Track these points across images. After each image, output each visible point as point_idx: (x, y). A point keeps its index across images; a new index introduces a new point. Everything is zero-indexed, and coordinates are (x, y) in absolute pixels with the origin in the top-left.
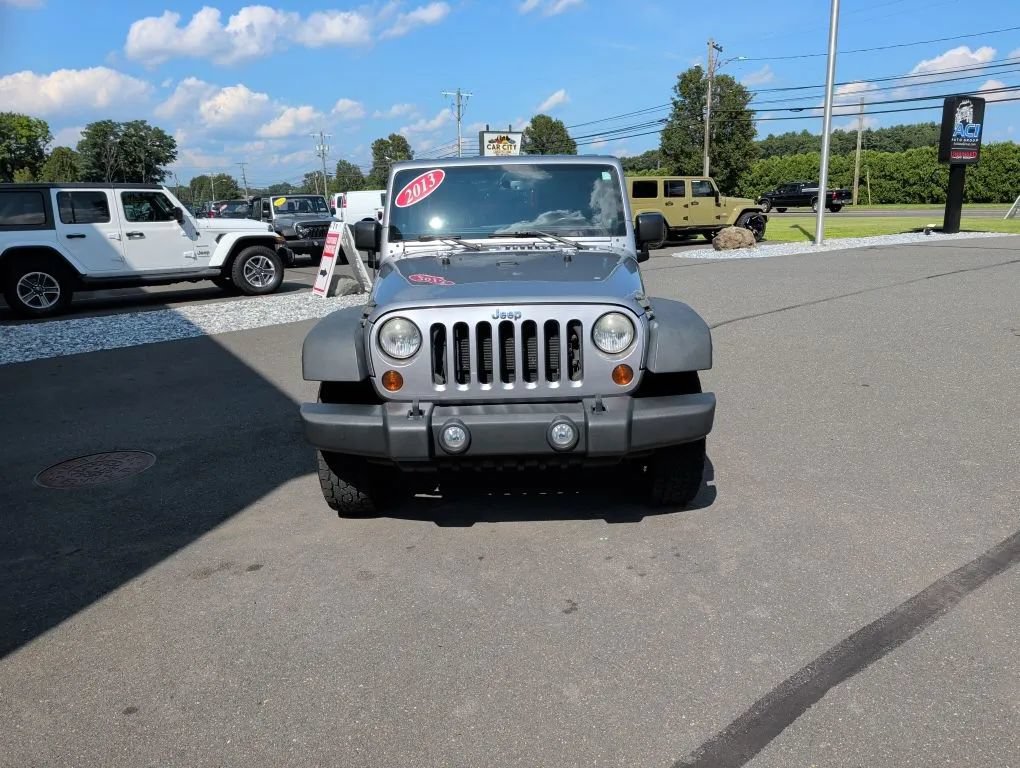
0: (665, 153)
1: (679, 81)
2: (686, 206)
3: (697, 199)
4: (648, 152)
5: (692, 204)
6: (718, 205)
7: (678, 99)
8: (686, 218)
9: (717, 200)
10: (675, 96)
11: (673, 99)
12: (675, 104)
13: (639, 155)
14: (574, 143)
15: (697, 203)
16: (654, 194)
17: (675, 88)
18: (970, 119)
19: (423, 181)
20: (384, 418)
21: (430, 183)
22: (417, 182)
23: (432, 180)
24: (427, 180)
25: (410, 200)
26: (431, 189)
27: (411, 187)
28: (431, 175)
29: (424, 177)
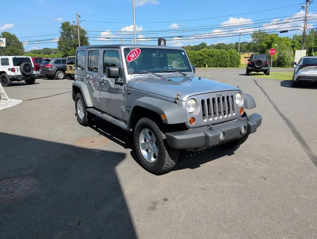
0: (60, 49)
1: (62, 25)
4: (45, 48)
7: (62, 31)
10: (61, 30)
11: (60, 31)
12: (61, 33)
13: (41, 49)
14: (22, 43)
17: (61, 27)
18: (163, 44)
19: (134, 52)
20: (204, 133)
21: (136, 53)
22: (132, 52)
23: (137, 52)
24: (135, 52)
25: (132, 59)
26: (137, 55)
27: (130, 54)
28: (136, 50)
29: (134, 51)
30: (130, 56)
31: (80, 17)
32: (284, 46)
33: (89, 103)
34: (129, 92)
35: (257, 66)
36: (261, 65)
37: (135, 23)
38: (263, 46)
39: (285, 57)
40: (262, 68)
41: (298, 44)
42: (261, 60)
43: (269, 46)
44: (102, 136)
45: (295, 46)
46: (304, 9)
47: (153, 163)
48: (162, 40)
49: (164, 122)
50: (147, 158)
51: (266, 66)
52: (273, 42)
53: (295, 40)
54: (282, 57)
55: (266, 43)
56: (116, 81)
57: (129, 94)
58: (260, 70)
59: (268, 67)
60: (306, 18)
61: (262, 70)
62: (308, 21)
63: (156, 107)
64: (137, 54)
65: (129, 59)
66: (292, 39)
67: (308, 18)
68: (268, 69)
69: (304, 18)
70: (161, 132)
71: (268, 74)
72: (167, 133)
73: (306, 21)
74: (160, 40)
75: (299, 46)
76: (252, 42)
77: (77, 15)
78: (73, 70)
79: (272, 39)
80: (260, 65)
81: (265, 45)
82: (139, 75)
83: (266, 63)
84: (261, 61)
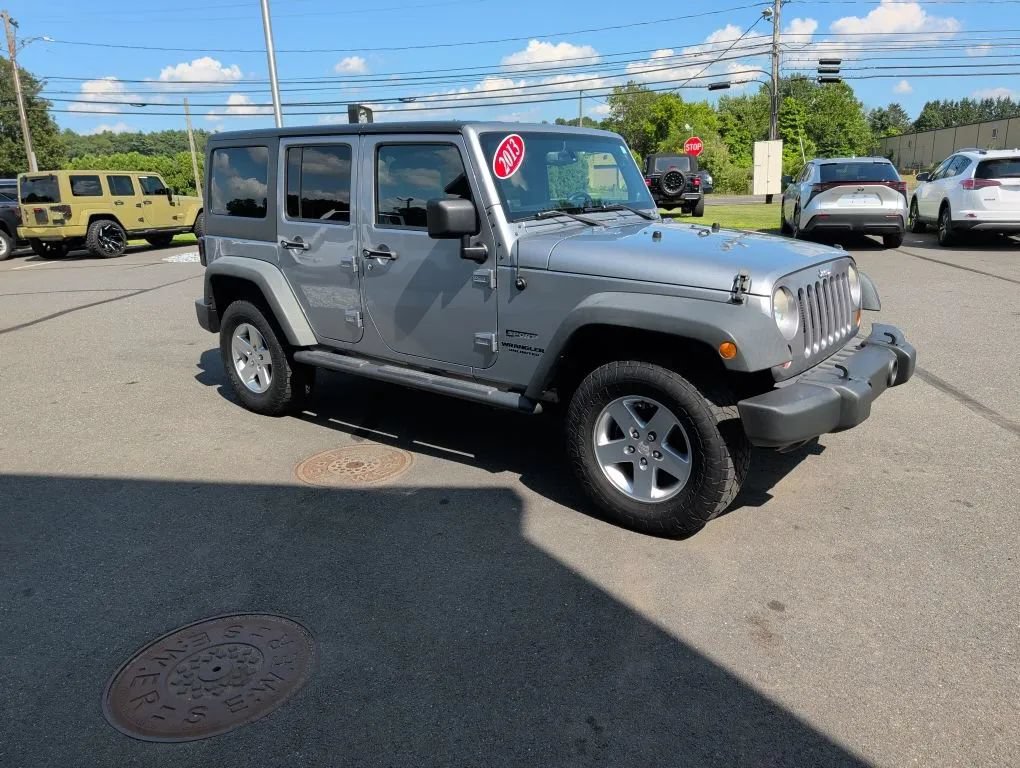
2: (139, 206)
3: (148, 197)
5: (145, 203)
6: (172, 204)
8: (141, 220)
9: (170, 199)
15: (150, 203)
16: (98, 192)
19: (508, 147)
20: (837, 390)
21: (515, 150)
22: (503, 148)
23: (515, 146)
24: (511, 146)
25: (507, 170)
26: (519, 157)
27: (500, 154)
28: (512, 140)
29: (507, 142)
30: (501, 159)
31: (15, 24)
32: (705, 132)
33: (302, 332)
34: (520, 283)
35: (668, 190)
36: (681, 188)
37: (274, 52)
38: (644, 130)
39: (712, 162)
40: (682, 197)
41: (735, 125)
42: (679, 171)
43: (662, 131)
44: (366, 441)
45: (728, 130)
46: (769, 20)
47: (661, 503)
48: (362, 111)
49: (729, 366)
50: (630, 491)
51: (693, 189)
52: (670, 117)
53: (727, 114)
54: (705, 164)
55: (653, 121)
56: (463, 246)
57: (521, 288)
58: (678, 202)
59: (697, 191)
60: (774, 47)
61: (683, 202)
62: (780, 55)
63: (691, 323)
64: (518, 153)
65: (501, 169)
66: (717, 109)
67: (782, 47)
68: (699, 199)
69: (770, 48)
70: (707, 400)
71: (699, 214)
72: (741, 403)
73: (775, 55)
74: (353, 112)
75: (739, 130)
76: (611, 119)
77: (7, 20)
78: (51, 223)
79: (668, 109)
80: (677, 187)
81: (651, 128)
82: (535, 222)
83: (692, 180)
84: (681, 175)
